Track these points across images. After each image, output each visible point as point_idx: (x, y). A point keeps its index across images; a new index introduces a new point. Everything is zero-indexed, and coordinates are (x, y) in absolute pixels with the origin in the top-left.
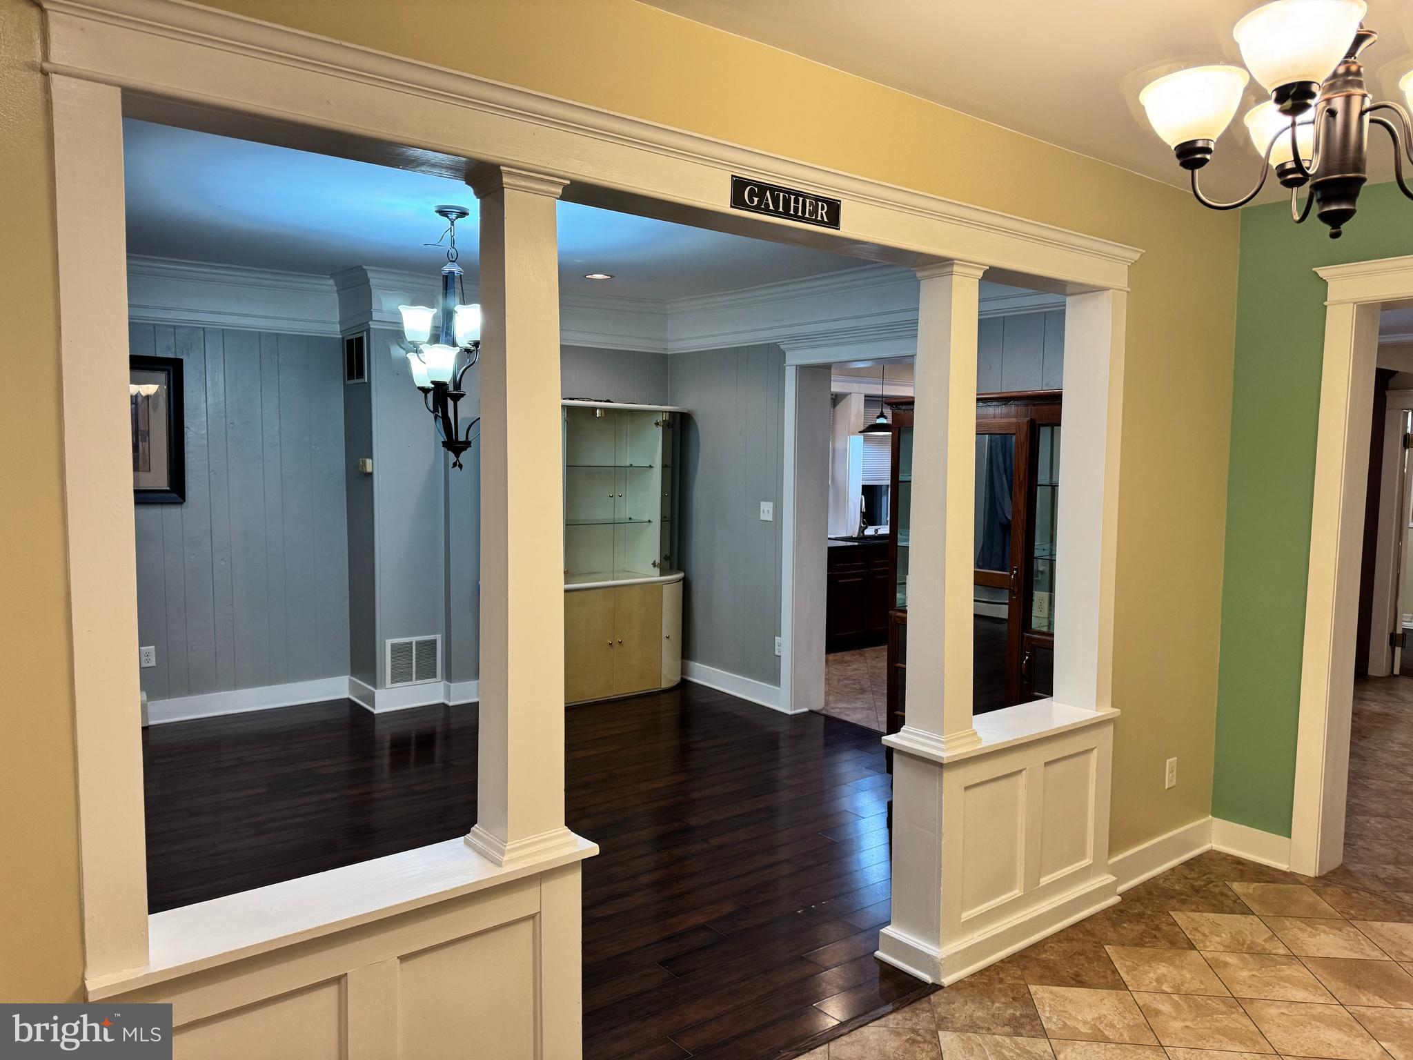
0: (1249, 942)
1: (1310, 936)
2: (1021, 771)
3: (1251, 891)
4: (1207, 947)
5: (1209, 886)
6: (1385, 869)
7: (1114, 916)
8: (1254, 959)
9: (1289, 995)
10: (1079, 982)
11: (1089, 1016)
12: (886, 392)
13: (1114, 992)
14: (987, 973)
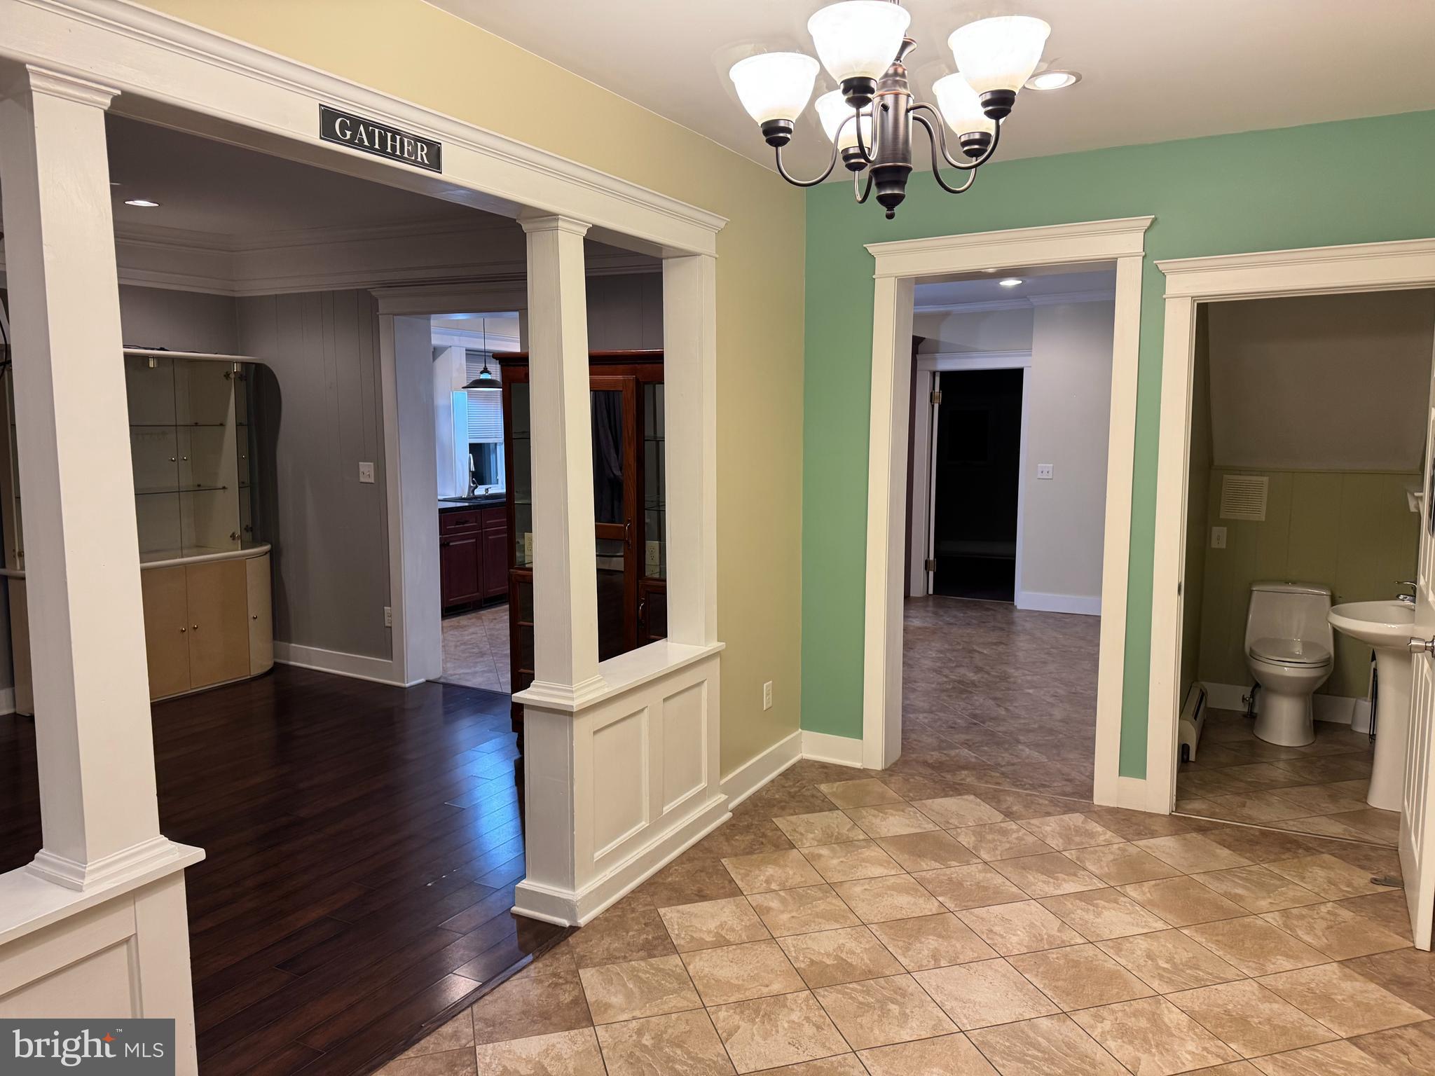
0: (836, 834)
1: (881, 821)
2: (642, 710)
3: (835, 790)
4: (804, 844)
5: (802, 791)
6: (932, 755)
7: (728, 831)
8: (841, 847)
9: (869, 873)
10: (702, 897)
11: (712, 925)
12: (488, 348)
13: (731, 899)
14: (620, 906)
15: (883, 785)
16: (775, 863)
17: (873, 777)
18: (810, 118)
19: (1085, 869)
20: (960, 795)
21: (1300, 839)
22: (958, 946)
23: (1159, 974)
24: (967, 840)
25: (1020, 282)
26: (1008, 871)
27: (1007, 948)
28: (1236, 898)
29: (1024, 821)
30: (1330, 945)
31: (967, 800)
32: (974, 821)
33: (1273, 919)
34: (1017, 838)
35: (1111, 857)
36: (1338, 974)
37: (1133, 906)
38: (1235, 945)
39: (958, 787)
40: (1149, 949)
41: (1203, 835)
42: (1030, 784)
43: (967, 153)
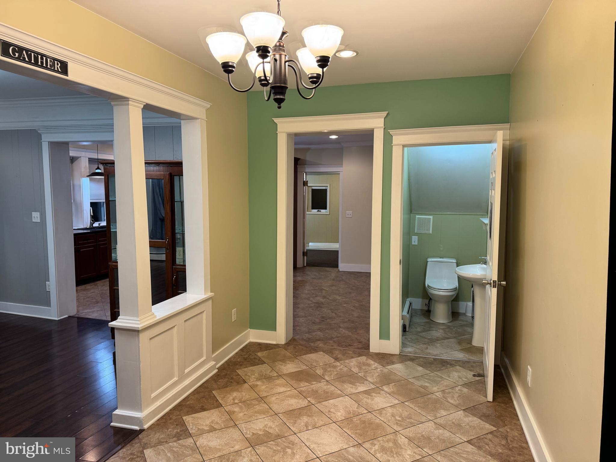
0: (264, 375)
1: (284, 367)
2: (174, 327)
3: (264, 354)
4: (250, 381)
5: (250, 357)
6: (305, 336)
7: (216, 378)
8: (267, 380)
9: (279, 391)
10: (203, 409)
11: (208, 422)
12: (100, 157)
13: (217, 409)
14: (164, 418)
15: (285, 351)
16: (237, 390)
17: (281, 348)
18: (243, 62)
19: (367, 380)
20: (317, 352)
21: (448, 361)
22: (316, 419)
23: (396, 422)
24: (319, 372)
25: (338, 137)
26: (336, 384)
27: (336, 418)
28: (425, 388)
29: (342, 362)
30: (460, 403)
31: (320, 354)
32: (322, 363)
33: (439, 395)
34: (340, 369)
35: (377, 374)
36: (463, 415)
37: (386, 394)
38: (425, 407)
39: (316, 349)
40: (392, 412)
41: (412, 362)
42: (345, 345)
43: (311, 82)
